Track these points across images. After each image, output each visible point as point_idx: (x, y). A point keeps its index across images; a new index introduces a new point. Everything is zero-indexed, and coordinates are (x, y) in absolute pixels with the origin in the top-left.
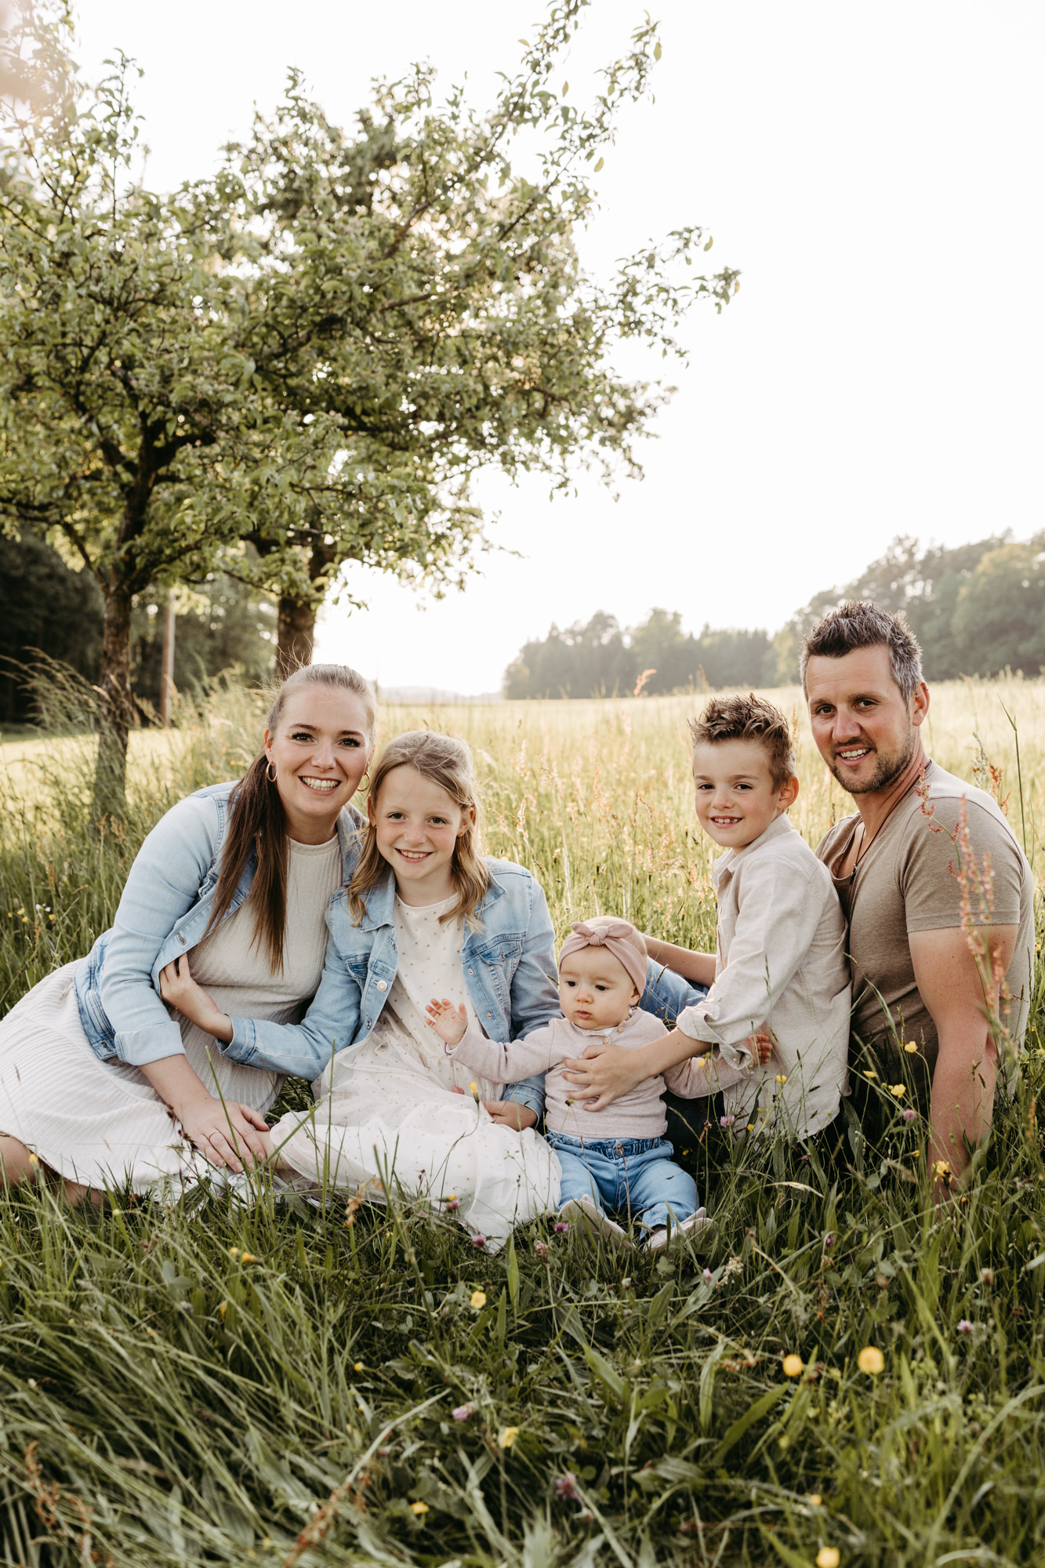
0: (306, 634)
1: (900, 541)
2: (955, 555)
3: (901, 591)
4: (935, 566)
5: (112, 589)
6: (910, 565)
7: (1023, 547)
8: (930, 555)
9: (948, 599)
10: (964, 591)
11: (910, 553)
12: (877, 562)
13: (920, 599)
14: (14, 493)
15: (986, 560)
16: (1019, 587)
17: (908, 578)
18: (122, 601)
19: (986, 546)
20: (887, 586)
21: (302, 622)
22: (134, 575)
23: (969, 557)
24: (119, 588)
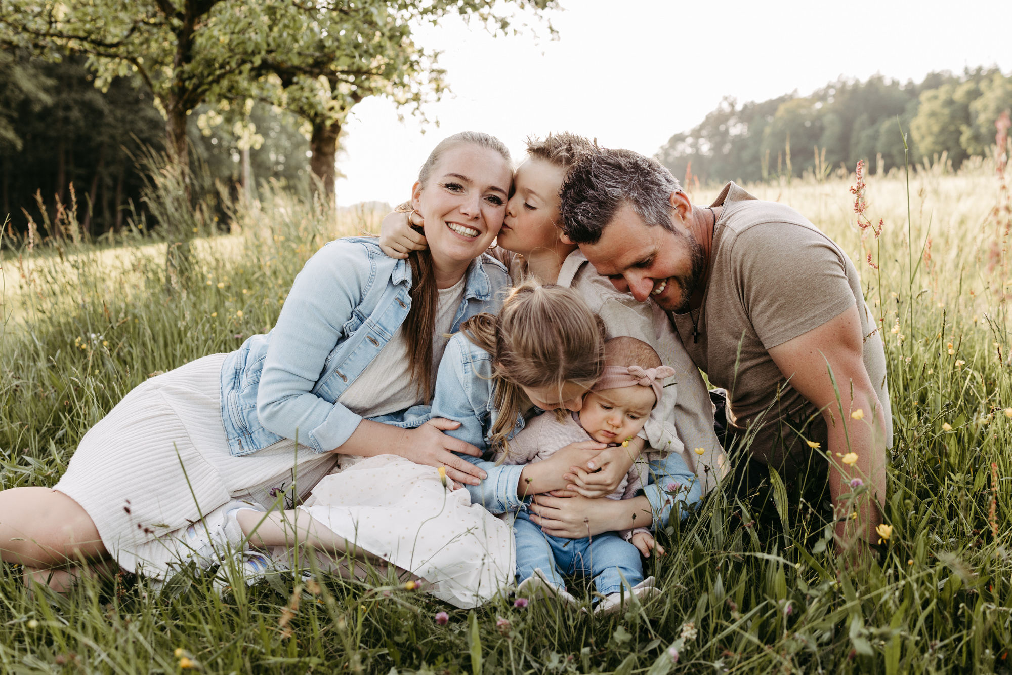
0: (330, 158)
1: (726, 98)
2: (761, 106)
3: (727, 131)
4: (750, 114)
5: (171, 107)
6: (732, 113)
7: (805, 100)
8: (745, 107)
9: (757, 136)
10: (768, 130)
11: (732, 105)
12: (711, 114)
13: (739, 137)
14: (89, 33)
15: (782, 110)
16: (802, 125)
17: (731, 122)
18: (180, 117)
19: (782, 100)
20: (717, 128)
21: (327, 149)
22: (185, 97)
23: (771, 107)
24: (175, 107)
